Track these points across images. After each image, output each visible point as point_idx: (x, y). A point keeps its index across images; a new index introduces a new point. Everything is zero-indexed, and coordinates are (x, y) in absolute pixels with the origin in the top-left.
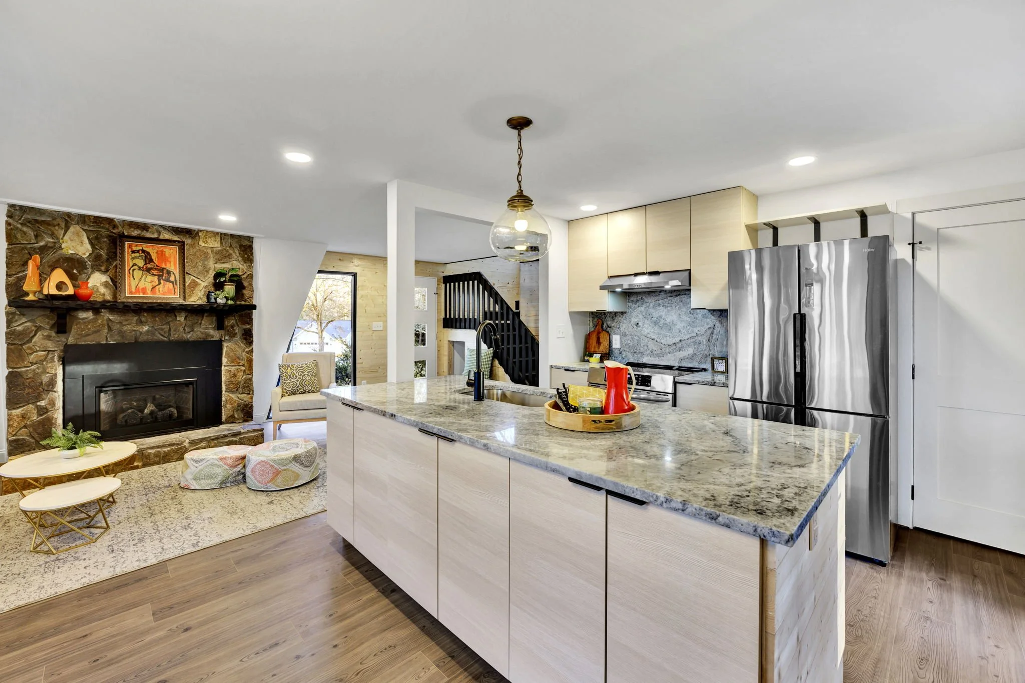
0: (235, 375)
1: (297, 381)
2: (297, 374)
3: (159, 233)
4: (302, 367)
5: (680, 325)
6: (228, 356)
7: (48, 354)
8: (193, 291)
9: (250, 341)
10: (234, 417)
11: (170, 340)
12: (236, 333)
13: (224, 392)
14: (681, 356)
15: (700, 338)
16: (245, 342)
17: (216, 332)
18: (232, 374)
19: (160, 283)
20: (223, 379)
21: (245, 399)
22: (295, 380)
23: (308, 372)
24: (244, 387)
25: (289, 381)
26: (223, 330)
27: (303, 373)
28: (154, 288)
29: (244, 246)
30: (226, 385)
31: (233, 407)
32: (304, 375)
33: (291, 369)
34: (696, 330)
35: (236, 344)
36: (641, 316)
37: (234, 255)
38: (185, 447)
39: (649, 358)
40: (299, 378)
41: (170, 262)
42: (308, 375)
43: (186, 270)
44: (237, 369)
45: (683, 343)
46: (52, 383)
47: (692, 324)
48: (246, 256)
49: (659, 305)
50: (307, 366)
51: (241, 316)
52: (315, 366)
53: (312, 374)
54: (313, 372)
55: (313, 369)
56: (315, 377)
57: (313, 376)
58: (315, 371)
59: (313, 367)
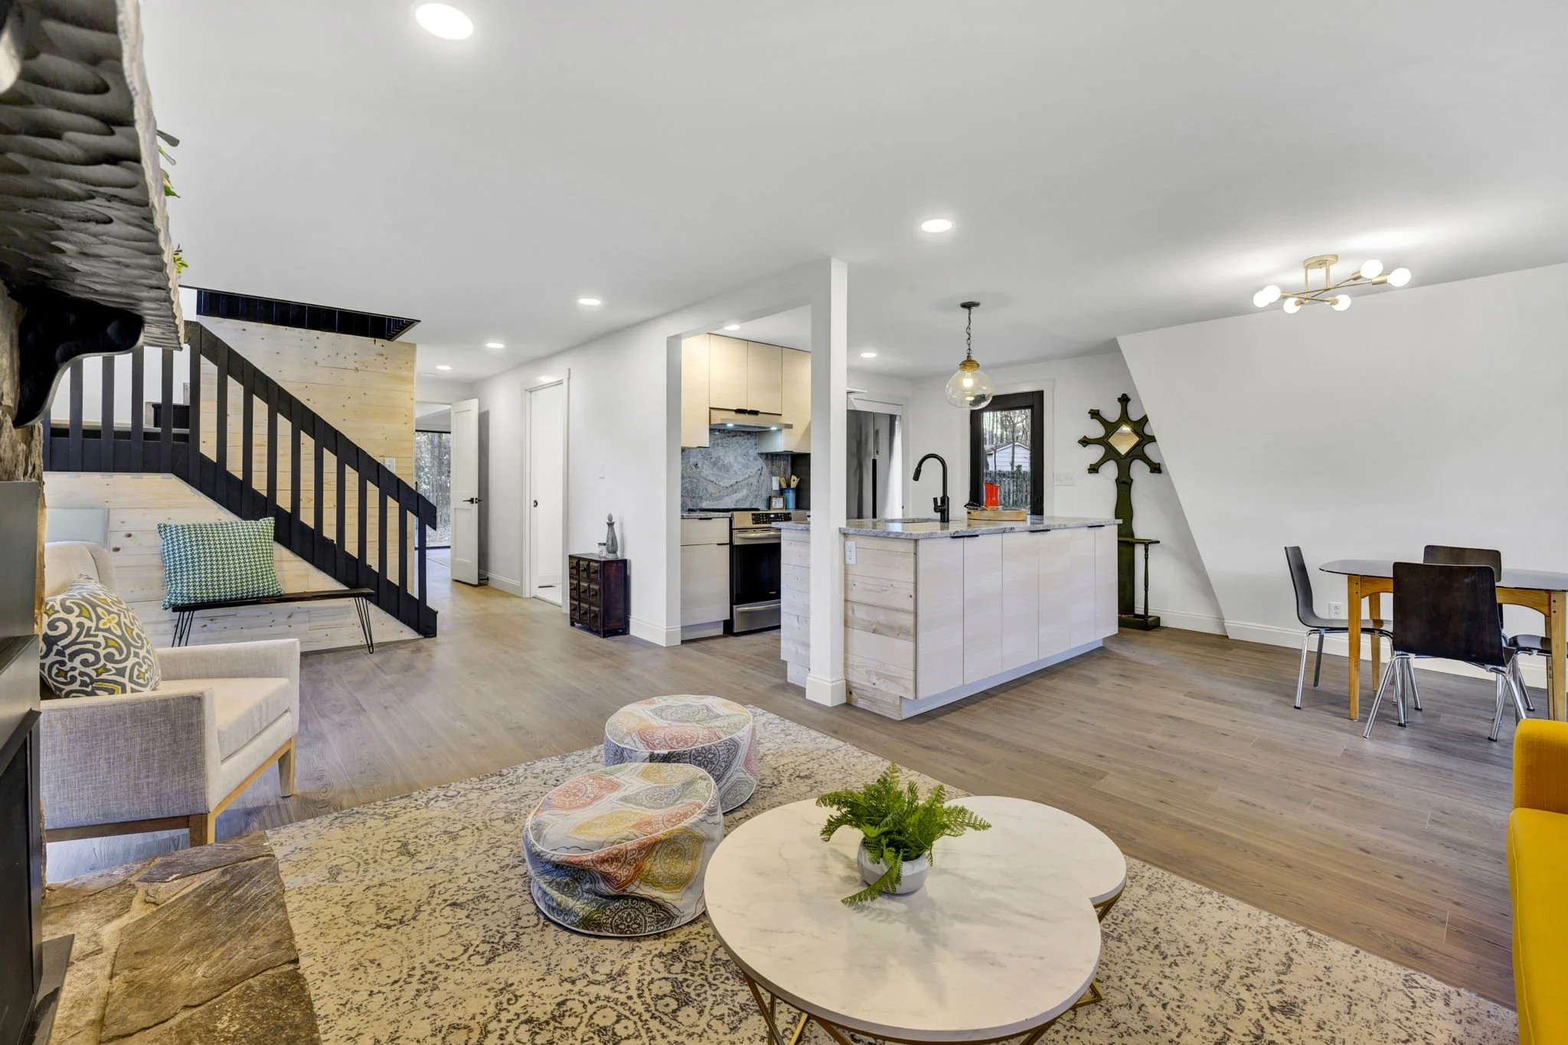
5: (736, 467)
14: (737, 498)
15: (751, 480)
34: (748, 471)
36: (700, 456)
39: (708, 502)
45: (739, 484)
47: (746, 466)
49: (718, 445)
52: (85, 613)
53: (91, 658)
54: (90, 646)
55: (88, 635)
56: (117, 657)
57: (103, 662)
58: (101, 634)
59: (80, 625)
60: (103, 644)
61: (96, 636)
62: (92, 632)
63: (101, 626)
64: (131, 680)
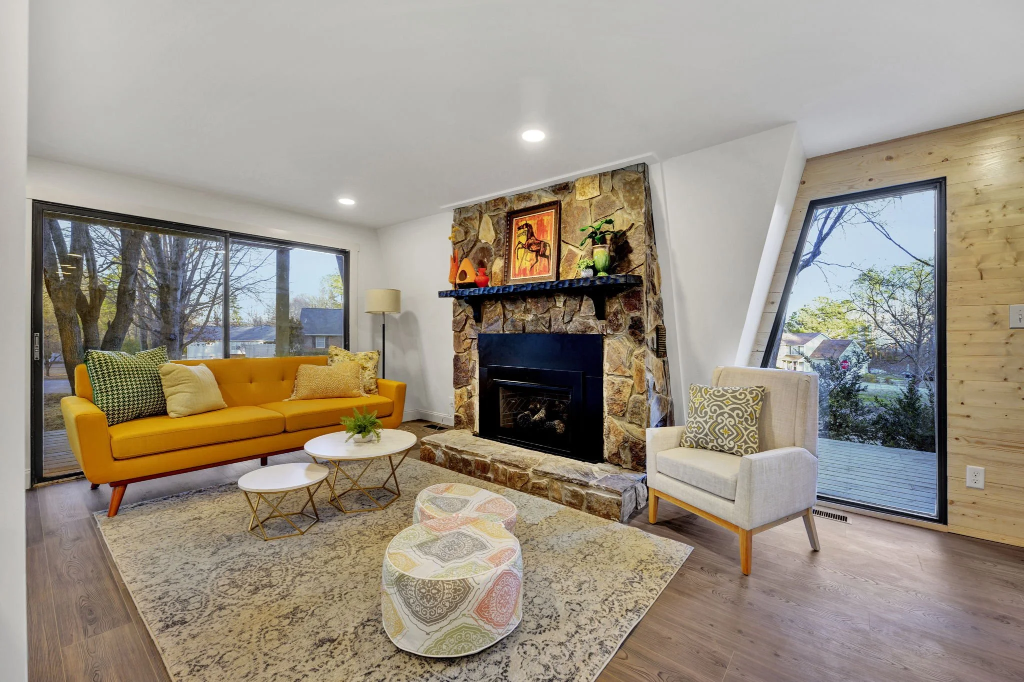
0: (619, 391)
1: (706, 422)
2: (708, 409)
3: (539, 197)
4: (723, 395)
6: (611, 360)
7: (472, 342)
8: (570, 265)
9: (640, 338)
10: (620, 457)
11: (550, 333)
12: (621, 325)
13: (605, 414)
16: (632, 338)
17: (598, 322)
18: (616, 388)
19: (537, 261)
20: (605, 394)
21: (635, 433)
22: (701, 420)
23: (733, 410)
24: (633, 413)
25: (692, 419)
26: (606, 319)
27: (721, 408)
28: (532, 267)
29: (630, 183)
30: (608, 405)
31: (617, 440)
32: (722, 414)
33: (702, 396)
35: (620, 341)
37: (617, 202)
38: (527, 475)
40: (711, 417)
41: (547, 231)
42: (731, 416)
43: (562, 239)
44: (623, 382)
46: (473, 371)
48: (633, 198)
50: (735, 397)
51: (626, 297)
52: (755, 399)
53: (741, 415)
54: (744, 410)
55: (746, 405)
56: (749, 422)
57: (743, 420)
58: (751, 409)
59: (748, 400)
60: (748, 413)
61: (749, 408)
62: (749, 406)
63: (754, 407)
64: (748, 435)
